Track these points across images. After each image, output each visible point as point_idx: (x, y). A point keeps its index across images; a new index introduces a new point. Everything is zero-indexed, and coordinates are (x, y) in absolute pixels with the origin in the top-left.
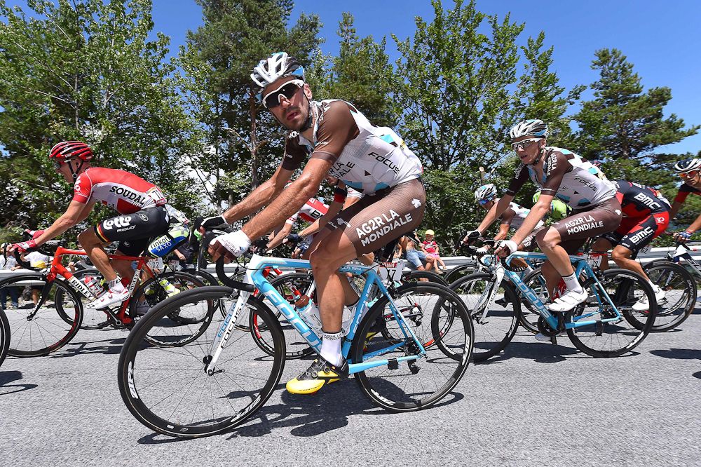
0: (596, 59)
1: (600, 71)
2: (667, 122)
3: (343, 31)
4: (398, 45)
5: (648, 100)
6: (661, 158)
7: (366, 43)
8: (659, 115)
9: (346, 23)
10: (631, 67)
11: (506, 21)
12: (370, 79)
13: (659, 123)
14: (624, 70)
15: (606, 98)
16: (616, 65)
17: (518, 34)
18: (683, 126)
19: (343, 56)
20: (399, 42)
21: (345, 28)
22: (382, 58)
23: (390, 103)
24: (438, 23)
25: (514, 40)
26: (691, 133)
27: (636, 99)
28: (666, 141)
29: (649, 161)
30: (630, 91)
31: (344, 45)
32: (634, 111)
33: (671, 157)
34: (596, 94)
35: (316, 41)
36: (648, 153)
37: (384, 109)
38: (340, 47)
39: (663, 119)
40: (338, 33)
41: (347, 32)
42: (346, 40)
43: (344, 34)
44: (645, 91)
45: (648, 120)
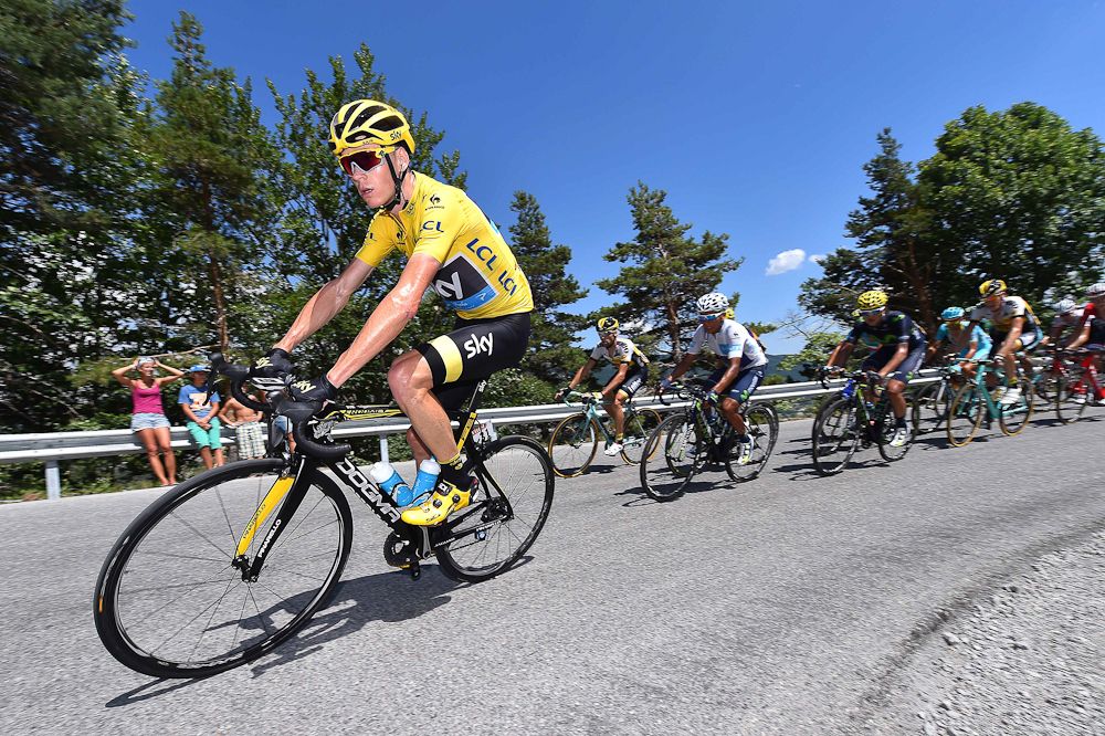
0: (515, 200)
1: (517, 215)
2: (568, 282)
3: (180, 42)
4: (277, 101)
5: (553, 256)
6: (561, 317)
7: (224, 77)
8: (562, 274)
9: (185, 29)
10: (543, 218)
11: (423, 122)
12: (226, 136)
13: (561, 281)
14: (537, 220)
15: (522, 245)
16: (531, 212)
17: (436, 143)
18: (578, 287)
19: (177, 83)
20: (279, 96)
21: (184, 38)
22: (244, 109)
23: (263, 186)
24: (338, 91)
25: (431, 149)
26: (583, 296)
27: (545, 252)
28: (566, 301)
29: (552, 318)
30: (541, 244)
31: (180, 65)
32: (541, 265)
33: (569, 316)
34: (513, 239)
35: (116, 38)
36: (552, 310)
37: (252, 190)
38: (173, 66)
39: (564, 279)
40: (171, 42)
41: (189, 46)
42: (187, 60)
43: (181, 47)
44: (552, 247)
45: (554, 277)
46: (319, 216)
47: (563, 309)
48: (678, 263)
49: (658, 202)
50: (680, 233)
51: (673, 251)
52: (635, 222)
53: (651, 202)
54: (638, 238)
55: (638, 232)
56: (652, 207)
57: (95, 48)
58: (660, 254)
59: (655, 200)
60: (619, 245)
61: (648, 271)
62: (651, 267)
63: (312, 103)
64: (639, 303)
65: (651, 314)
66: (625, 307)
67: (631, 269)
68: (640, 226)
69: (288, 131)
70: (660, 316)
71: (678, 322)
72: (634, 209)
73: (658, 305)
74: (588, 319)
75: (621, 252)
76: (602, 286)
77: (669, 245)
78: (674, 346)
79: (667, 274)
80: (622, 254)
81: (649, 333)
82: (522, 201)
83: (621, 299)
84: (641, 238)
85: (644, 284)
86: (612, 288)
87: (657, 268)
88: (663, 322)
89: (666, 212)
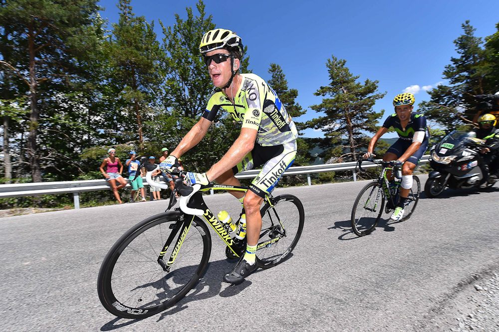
0: (271, 68)
1: (271, 75)
2: (296, 107)
3: (122, 6)
4: (163, 30)
5: (289, 95)
7: (140, 20)
8: (293, 103)
10: (284, 76)
12: (142, 47)
13: (293, 106)
14: (281, 77)
16: (278, 73)
18: (301, 109)
19: (121, 24)
20: (164, 27)
21: (123, 4)
22: (151, 35)
23: (157, 68)
24: (190, 23)
26: (304, 113)
27: (285, 93)
30: (283, 89)
31: (122, 16)
35: (96, 7)
37: (153, 71)
38: (119, 17)
39: (294, 105)
40: (118, 6)
41: (125, 8)
42: (124, 14)
43: (122, 8)
44: (289, 90)
45: (289, 104)
46: (181, 80)
48: (352, 96)
49: (342, 65)
50: (353, 81)
51: (349, 90)
52: (329, 76)
53: (338, 66)
54: (331, 83)
55: (332, 81)
56: (339, 68)
57: (87, 12)
58: (343, 92)
59: (340, 65)
60: (322, 88)
61: (337, 101)
62: (338, 98)
63: (178, 29)
64: (332, 115)
65: (338, 121)
66: (325, 118)
67: (328, 99)
68: (332, 78)
69: (168, 42)
70: (342, 122)
71: (351, 125)
72: (329, 69)
73: (342, 117)
74: (306, 124)
75: (323, 91)
76: (313, 108)
77: (348, 87)
78: (350, 137)
79: (346, 101)
80: (323, 92)
81: (337, 131)
82: (274, 68)
83: (323, 114)
84: (333, 84)
85: (335, 107)
86: (318, 109)
87: (341, 99)
88: (344, 126)
89: (346, 70)
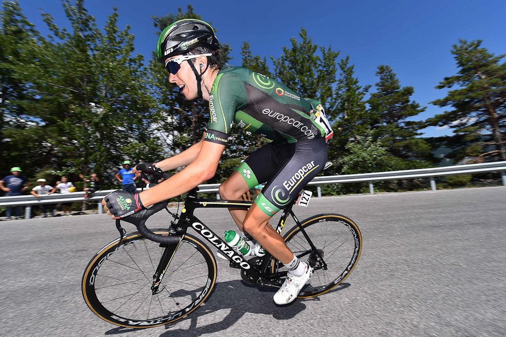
0: (378, 70)
1: (379, 77)
2: (412, 105)
3: (244, 52)
4: (274, 62)
5: (402, 93)
6: (408, 123)
7: (257, 59)
8: (408, 101)
9: (245, 48)
10: (395, 75)
11: (329, 50)
13: (408, 105)
14: (391, 77)
15: (383, 91)
16: (388, 74)
17: (336, 56)
18: (419, 107)
20: (274, 60)
21: (245, 51)
24: (294, 50)
25: (334, 60)
26: (422, 111)
27: (397, 92)
28: (411, 115)
29: (403, 125)
30: (394, 88)
31: (244, 60)
32: (395, 99)
33: (414, 123)
34: (378, 89)
36: (402, 121)
38: (242, 61)
39: (410, 103)
40: (241, 54)
41: (246, 53)
42: (246, 57)
43: (244, 54)
44: (401, 88)
45: (403, 104)
47: (409, 119)
48: (494, 80)
49: (476, 47)
50: (495, 61)
51: (489, 74)
52: (458, 63)
53: (470, 49)
54: (460, 72)
55: (461, 68)
56: (471, 51)
58: (480, 78)
59: (473, 47)
60: (446, 79)
61: (470, 90)
62: (472, 87)
63: (285, 58)
64: (463, 108)
65: (474, 114)
66: (453, 112)
67: (456, 91)
68: (461, 64)
69: (278, 71)
70: (480, 114)
71: (496, 116)
72: (456, 56)
73: (480, 108)
74: (426, 123)
75: (449, 82)
76: (435, 103)
77: (487, 71)
78: (494, 131)
79: (486, 88)
80: (449, 83)
81: (473, 125)
82: (382, 70)
83: (450, 108)
84: (463, 71)
85: (467, 98)
86: (443, 103)
87: (478, 86)
88: (483, 118)
89: (483, 51)
